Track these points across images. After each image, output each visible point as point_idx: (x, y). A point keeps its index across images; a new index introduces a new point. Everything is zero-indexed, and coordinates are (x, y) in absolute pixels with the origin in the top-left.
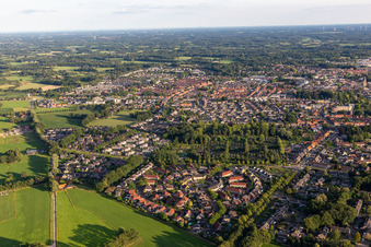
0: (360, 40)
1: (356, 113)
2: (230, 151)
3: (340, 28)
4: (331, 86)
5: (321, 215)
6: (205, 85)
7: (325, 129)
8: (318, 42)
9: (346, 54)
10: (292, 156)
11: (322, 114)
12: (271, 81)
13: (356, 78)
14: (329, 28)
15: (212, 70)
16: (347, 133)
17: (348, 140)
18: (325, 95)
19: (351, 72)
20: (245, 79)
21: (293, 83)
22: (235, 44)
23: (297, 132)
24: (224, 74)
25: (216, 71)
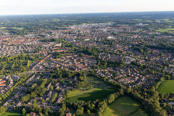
0: (73, 19)
1: (61, 47)
3: (68, 15)
4: (57, 37)
5: (30, 94)
6: (7, 39)
8: (58, 20)
9: (66, 24)
11: (50, 48)
12: (35, 36)
13: (66, 33)
14: (64, 15)
15: (13, 32)
16: (55, 55)
17: (55, 58)
18: (53, 40)
19: (66, 31)
20: (25, 36)
21: (44, 36)
22: (27, 21)
23: (37, 57)
24: (18, 34)
25: (15, 33)
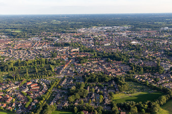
0: (77, 21)
1: (81, 52)
2: (29, 73)
3: (68, 16)
4: (68, 41)
6: (9, 43)
7: (69, 59)
8: (59, 22)
9: (72, 27)
10: (57, 72)
11: (67, 53)
12: (42, 40)
13: (78, 37)
14: (63, 16)
15: (11, 35)
16: (79, 60)
17: (80, 63)
18: (67, 45)
19: (76, 35)
20: (29, 39)
21: (52, 40)
22: (21, 23)
23: (58, 61)
24: (18, 37)
25: (14, 36)
